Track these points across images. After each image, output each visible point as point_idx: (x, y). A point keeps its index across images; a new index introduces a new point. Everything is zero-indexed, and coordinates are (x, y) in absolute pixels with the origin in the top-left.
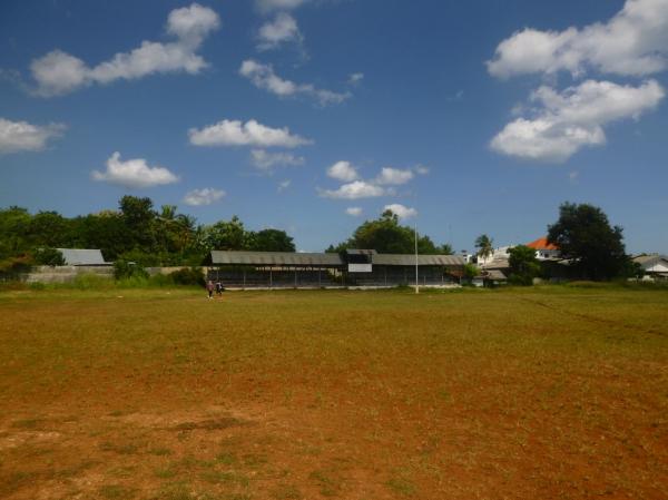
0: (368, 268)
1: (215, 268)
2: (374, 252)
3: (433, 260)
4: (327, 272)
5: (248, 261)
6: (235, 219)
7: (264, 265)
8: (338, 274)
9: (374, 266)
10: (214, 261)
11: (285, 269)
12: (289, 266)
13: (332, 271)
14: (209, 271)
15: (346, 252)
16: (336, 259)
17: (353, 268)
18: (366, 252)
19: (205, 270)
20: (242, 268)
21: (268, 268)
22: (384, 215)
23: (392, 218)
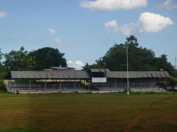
0: (104, 80)
1: (13, 81)
2: (108, 70)
3: (147, 75)
4: (80, 82)
5: (32, 77)
6: (22, 49)
7: (42, 79)
8: (86, 84)
9: (107, 79)
10: (13, 77)
11: (54, 81)
12: (56, 79)
13: (83, 81)
14: (9, 83)
15: (90, 71)
16: (85, 75)
17: (95, 80)
18: (102, 70)
19: (6, 82)
20: (28, 80)
21: (43, 81)
22: (129, 39)
23: (134, 41)
